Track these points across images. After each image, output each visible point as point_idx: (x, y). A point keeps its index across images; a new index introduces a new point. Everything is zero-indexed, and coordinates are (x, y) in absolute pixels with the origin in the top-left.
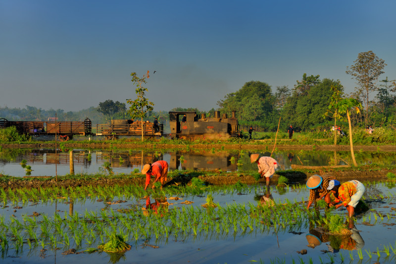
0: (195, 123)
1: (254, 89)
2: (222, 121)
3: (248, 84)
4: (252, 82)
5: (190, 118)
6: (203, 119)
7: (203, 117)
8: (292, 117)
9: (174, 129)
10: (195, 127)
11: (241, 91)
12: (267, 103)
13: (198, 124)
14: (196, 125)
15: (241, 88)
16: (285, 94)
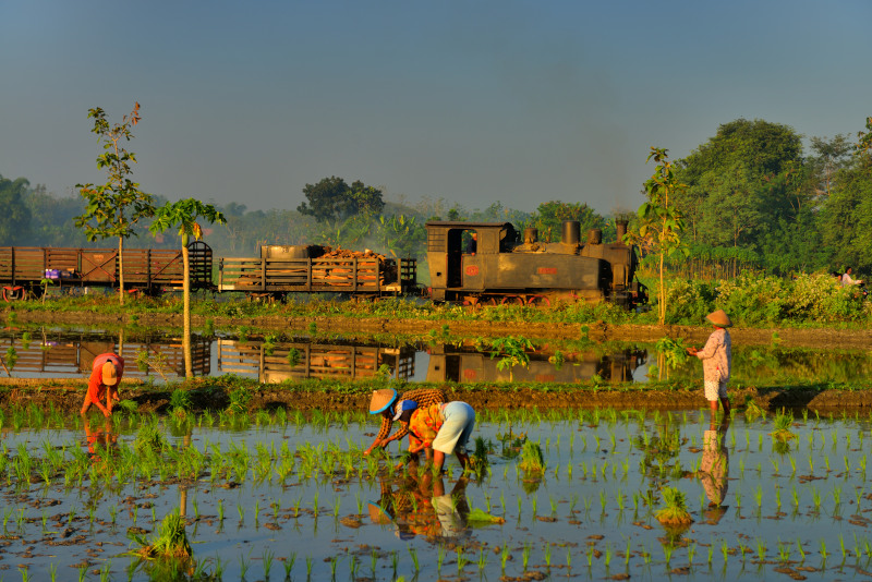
0: (502, 257)
1: (743, 145)
2: (584, 253)
3: (728, 131)
4: (740, 123)
5: (487, 242)
6: (527, 247)
7: (527, 240)
8: (847, 234)
9: (439, 274)
10: (502, 268)
11: (704, 150)
12: (781, 190)
13: (511, 260)
14: (505, 264)
15: (706, 142)
16: (837, 160)
